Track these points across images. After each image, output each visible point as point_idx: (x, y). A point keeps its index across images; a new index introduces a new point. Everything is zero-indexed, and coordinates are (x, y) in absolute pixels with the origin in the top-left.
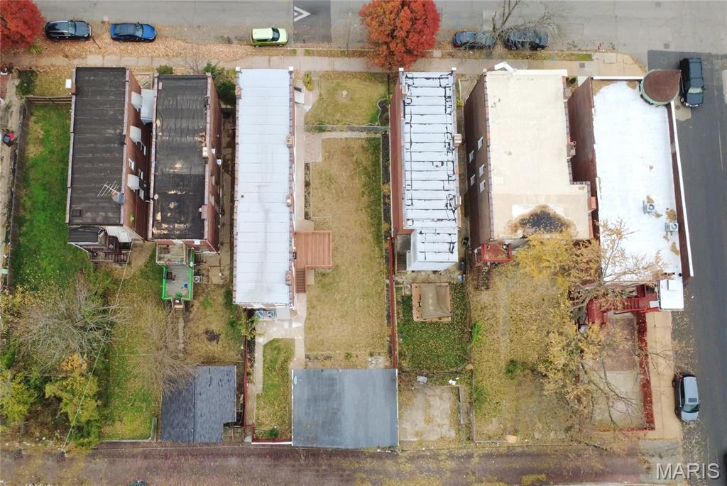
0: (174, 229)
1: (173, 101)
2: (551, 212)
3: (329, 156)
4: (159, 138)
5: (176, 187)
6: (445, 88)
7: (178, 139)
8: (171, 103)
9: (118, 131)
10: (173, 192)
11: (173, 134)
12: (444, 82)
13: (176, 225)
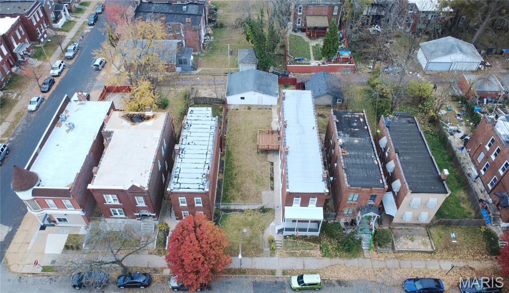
0: (351, 115)
1: (369, 173)
2: (130, 122)
3: (258, 195)
4: (373, 154)
5: (355, 132)
6: (177, 183)
7: (360, 153)
8: (371, 173)
9: (402, 158)
10: (357, 130)
11: (364, 156)
12: (178, 186)
13: (350, 116)
